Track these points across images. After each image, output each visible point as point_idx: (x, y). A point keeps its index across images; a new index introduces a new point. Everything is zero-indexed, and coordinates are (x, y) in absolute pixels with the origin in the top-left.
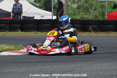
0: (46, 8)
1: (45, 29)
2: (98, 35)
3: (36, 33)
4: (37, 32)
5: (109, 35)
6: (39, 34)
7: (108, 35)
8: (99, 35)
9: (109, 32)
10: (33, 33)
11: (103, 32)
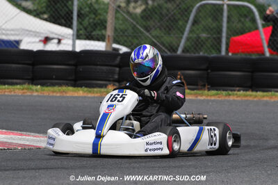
0: (54, 18)
1: (54, 77)
2: (199, 98)
3: (26, 89)
4: (31, 86)
5: (231, 98)
6: (37, 91)
7: (227, 98)
8: (202, 98)
9: (231, 91)
10: (19, 89)
11: (213, 90)
